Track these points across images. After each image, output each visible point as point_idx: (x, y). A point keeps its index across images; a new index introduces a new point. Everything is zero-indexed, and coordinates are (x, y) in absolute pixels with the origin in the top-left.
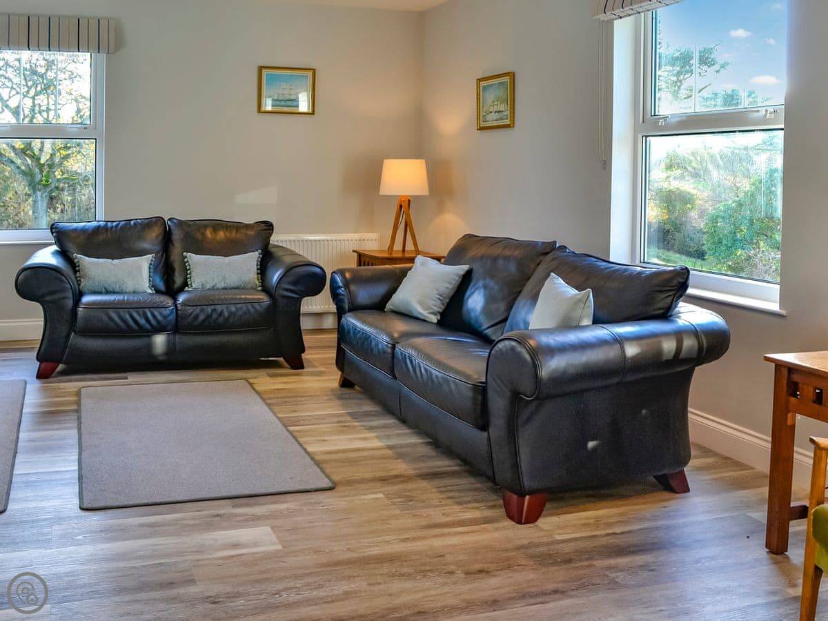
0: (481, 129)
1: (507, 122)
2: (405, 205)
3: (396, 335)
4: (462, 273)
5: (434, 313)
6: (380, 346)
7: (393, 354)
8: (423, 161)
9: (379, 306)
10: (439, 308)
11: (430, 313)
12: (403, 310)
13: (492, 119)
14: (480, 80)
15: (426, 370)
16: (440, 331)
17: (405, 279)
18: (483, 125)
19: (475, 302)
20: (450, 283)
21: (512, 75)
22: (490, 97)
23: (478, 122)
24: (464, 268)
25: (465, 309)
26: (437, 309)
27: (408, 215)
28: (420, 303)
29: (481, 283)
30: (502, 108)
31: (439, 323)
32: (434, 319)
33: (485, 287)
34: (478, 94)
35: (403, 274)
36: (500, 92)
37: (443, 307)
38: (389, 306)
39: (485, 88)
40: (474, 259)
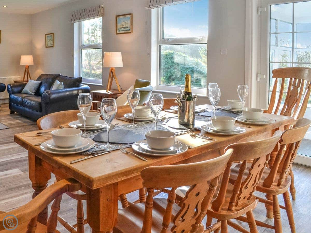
0: (47, 47)
1: (52, 46)
2: (27, 68)
3: (23, 97)
4: (40, 83)
5: (33, 93)
6: (20, 100)
7: (23, 101)
8: (32, 56)
9: (20, 92)
10: (34, 91)
11: (32, 93)
12: (26, 92)
13: (49, 45)
14: (46, 35)
15: (30, 102)
16: (34, 96)
17: (26, 85)
18: (47, 46)
19: (43, 89)
20: (37, 85)
21: (53, 34)
22: (48, 39)
23: (46, 46)
24: (40, 82)
25: (40, 91)
26: (34, 92)
27: (28, 70)
28: (30, 90)
29: (44, 85)
30: (51, 42)
31: (34, 95)
32: (33, 94)
33: (45, 85)
34: (46, 38)
35: (26, 84)
36: (51, 38)
37: (35, 91)
38: (22, 92)
39: (47, 37)
40: (42, 79)
